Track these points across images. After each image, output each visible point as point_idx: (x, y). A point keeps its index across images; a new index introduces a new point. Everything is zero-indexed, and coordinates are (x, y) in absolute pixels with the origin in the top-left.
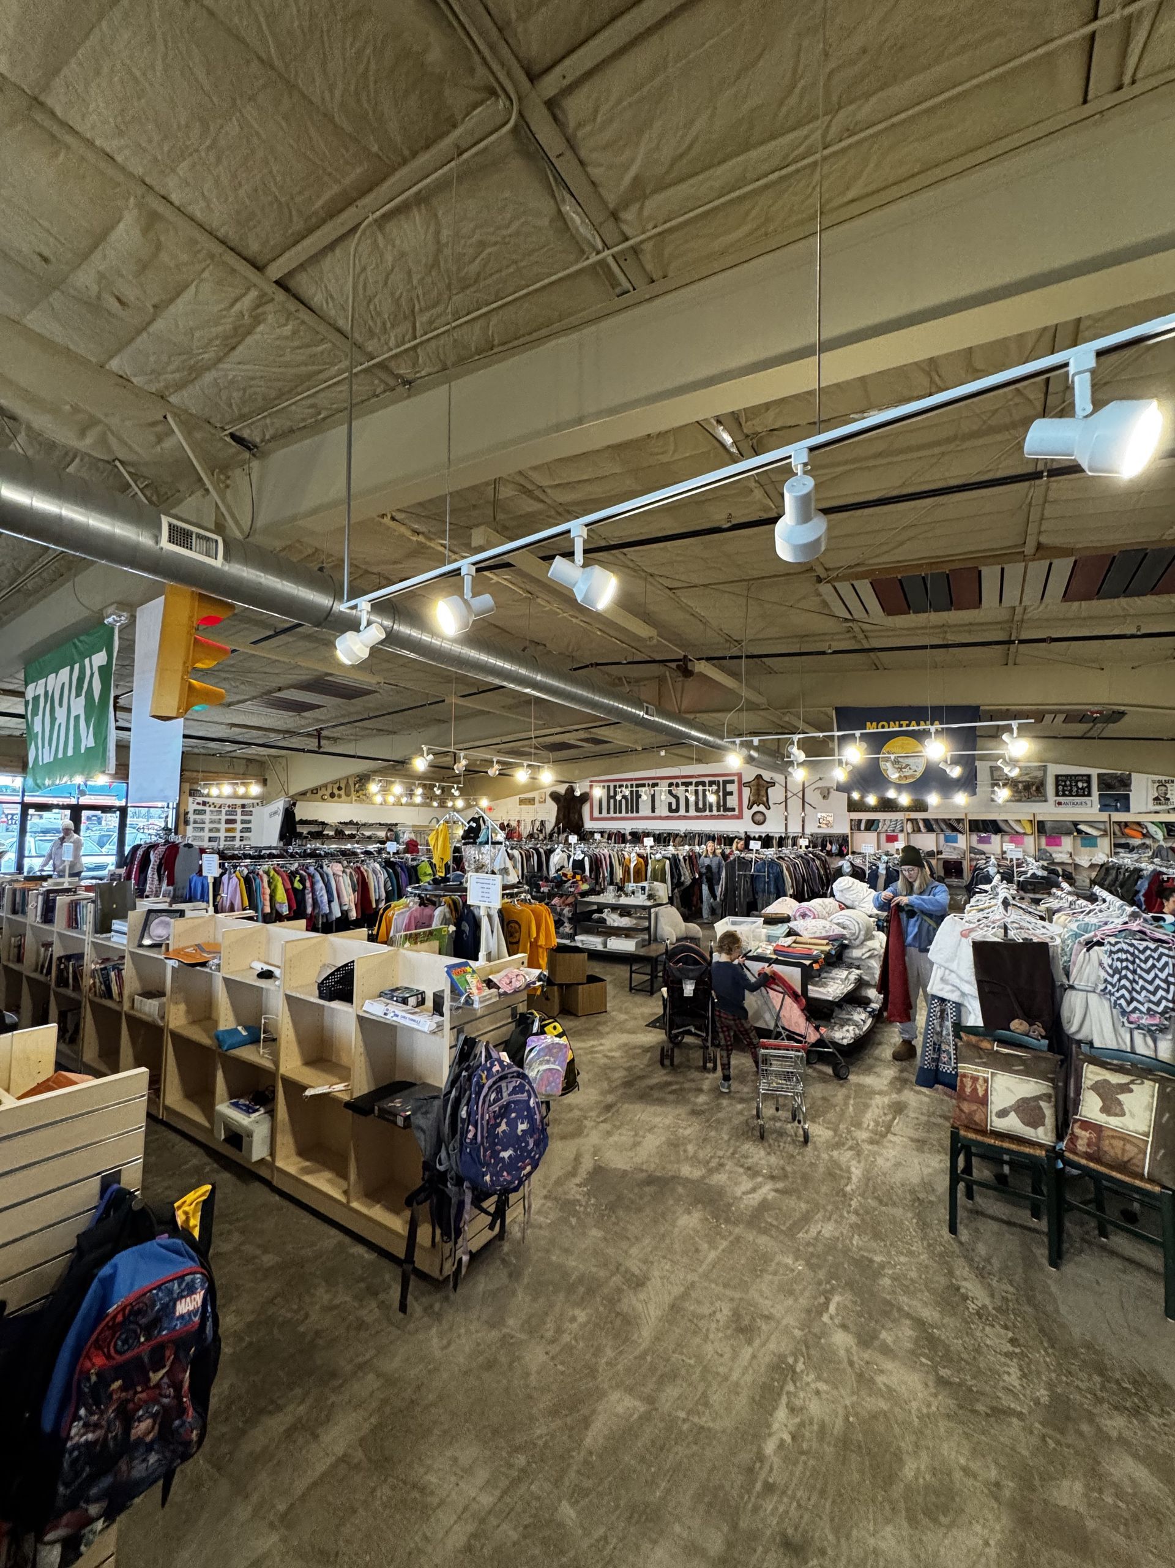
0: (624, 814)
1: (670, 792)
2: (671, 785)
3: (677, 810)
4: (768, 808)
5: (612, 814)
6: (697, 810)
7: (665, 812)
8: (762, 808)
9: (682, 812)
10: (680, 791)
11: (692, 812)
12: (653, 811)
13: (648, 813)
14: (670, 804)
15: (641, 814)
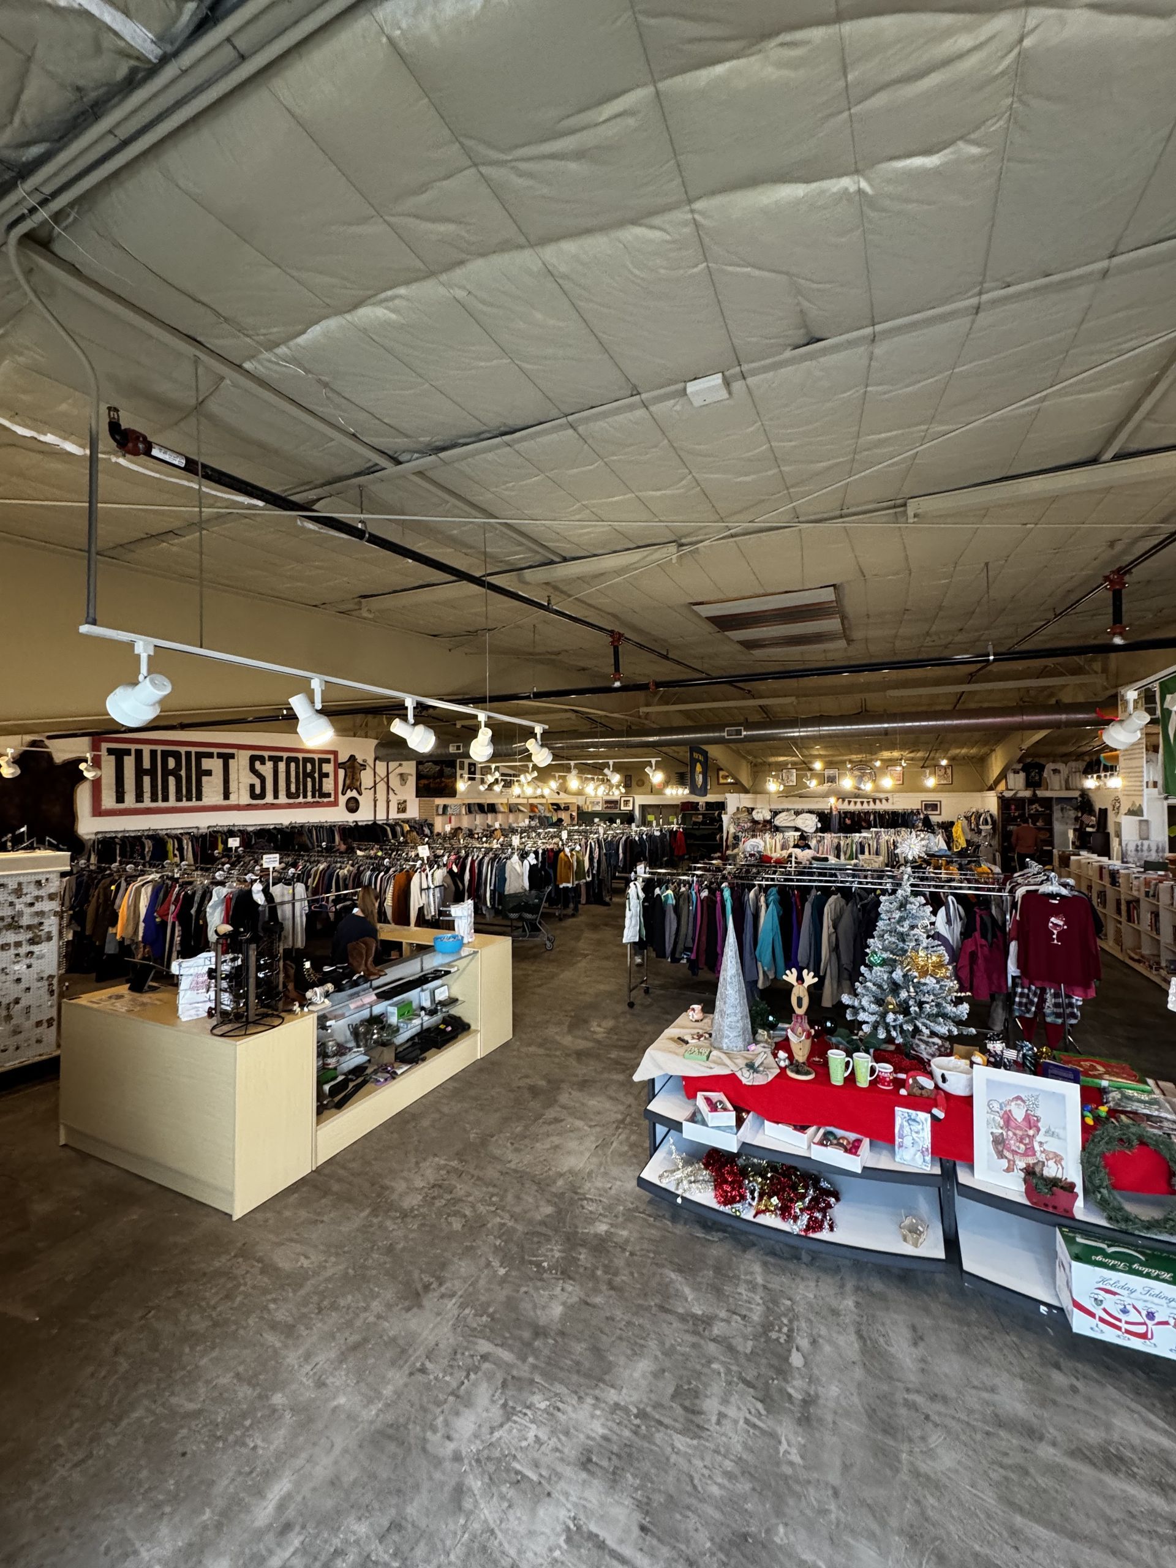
0: (172, 802)
1: (253, 770)
2: (253, 759)
3: (262, 795)
4: (360, 794)
5: (147, 803)
6: (289, 795)
7: (245, 799)
8: (354, 794)
9: (269, 798)
10: (267, 769)
11: (283, 799)
12: (226, 796)
13: (218, 800)
14: (252, 787)
15: (206, 801)
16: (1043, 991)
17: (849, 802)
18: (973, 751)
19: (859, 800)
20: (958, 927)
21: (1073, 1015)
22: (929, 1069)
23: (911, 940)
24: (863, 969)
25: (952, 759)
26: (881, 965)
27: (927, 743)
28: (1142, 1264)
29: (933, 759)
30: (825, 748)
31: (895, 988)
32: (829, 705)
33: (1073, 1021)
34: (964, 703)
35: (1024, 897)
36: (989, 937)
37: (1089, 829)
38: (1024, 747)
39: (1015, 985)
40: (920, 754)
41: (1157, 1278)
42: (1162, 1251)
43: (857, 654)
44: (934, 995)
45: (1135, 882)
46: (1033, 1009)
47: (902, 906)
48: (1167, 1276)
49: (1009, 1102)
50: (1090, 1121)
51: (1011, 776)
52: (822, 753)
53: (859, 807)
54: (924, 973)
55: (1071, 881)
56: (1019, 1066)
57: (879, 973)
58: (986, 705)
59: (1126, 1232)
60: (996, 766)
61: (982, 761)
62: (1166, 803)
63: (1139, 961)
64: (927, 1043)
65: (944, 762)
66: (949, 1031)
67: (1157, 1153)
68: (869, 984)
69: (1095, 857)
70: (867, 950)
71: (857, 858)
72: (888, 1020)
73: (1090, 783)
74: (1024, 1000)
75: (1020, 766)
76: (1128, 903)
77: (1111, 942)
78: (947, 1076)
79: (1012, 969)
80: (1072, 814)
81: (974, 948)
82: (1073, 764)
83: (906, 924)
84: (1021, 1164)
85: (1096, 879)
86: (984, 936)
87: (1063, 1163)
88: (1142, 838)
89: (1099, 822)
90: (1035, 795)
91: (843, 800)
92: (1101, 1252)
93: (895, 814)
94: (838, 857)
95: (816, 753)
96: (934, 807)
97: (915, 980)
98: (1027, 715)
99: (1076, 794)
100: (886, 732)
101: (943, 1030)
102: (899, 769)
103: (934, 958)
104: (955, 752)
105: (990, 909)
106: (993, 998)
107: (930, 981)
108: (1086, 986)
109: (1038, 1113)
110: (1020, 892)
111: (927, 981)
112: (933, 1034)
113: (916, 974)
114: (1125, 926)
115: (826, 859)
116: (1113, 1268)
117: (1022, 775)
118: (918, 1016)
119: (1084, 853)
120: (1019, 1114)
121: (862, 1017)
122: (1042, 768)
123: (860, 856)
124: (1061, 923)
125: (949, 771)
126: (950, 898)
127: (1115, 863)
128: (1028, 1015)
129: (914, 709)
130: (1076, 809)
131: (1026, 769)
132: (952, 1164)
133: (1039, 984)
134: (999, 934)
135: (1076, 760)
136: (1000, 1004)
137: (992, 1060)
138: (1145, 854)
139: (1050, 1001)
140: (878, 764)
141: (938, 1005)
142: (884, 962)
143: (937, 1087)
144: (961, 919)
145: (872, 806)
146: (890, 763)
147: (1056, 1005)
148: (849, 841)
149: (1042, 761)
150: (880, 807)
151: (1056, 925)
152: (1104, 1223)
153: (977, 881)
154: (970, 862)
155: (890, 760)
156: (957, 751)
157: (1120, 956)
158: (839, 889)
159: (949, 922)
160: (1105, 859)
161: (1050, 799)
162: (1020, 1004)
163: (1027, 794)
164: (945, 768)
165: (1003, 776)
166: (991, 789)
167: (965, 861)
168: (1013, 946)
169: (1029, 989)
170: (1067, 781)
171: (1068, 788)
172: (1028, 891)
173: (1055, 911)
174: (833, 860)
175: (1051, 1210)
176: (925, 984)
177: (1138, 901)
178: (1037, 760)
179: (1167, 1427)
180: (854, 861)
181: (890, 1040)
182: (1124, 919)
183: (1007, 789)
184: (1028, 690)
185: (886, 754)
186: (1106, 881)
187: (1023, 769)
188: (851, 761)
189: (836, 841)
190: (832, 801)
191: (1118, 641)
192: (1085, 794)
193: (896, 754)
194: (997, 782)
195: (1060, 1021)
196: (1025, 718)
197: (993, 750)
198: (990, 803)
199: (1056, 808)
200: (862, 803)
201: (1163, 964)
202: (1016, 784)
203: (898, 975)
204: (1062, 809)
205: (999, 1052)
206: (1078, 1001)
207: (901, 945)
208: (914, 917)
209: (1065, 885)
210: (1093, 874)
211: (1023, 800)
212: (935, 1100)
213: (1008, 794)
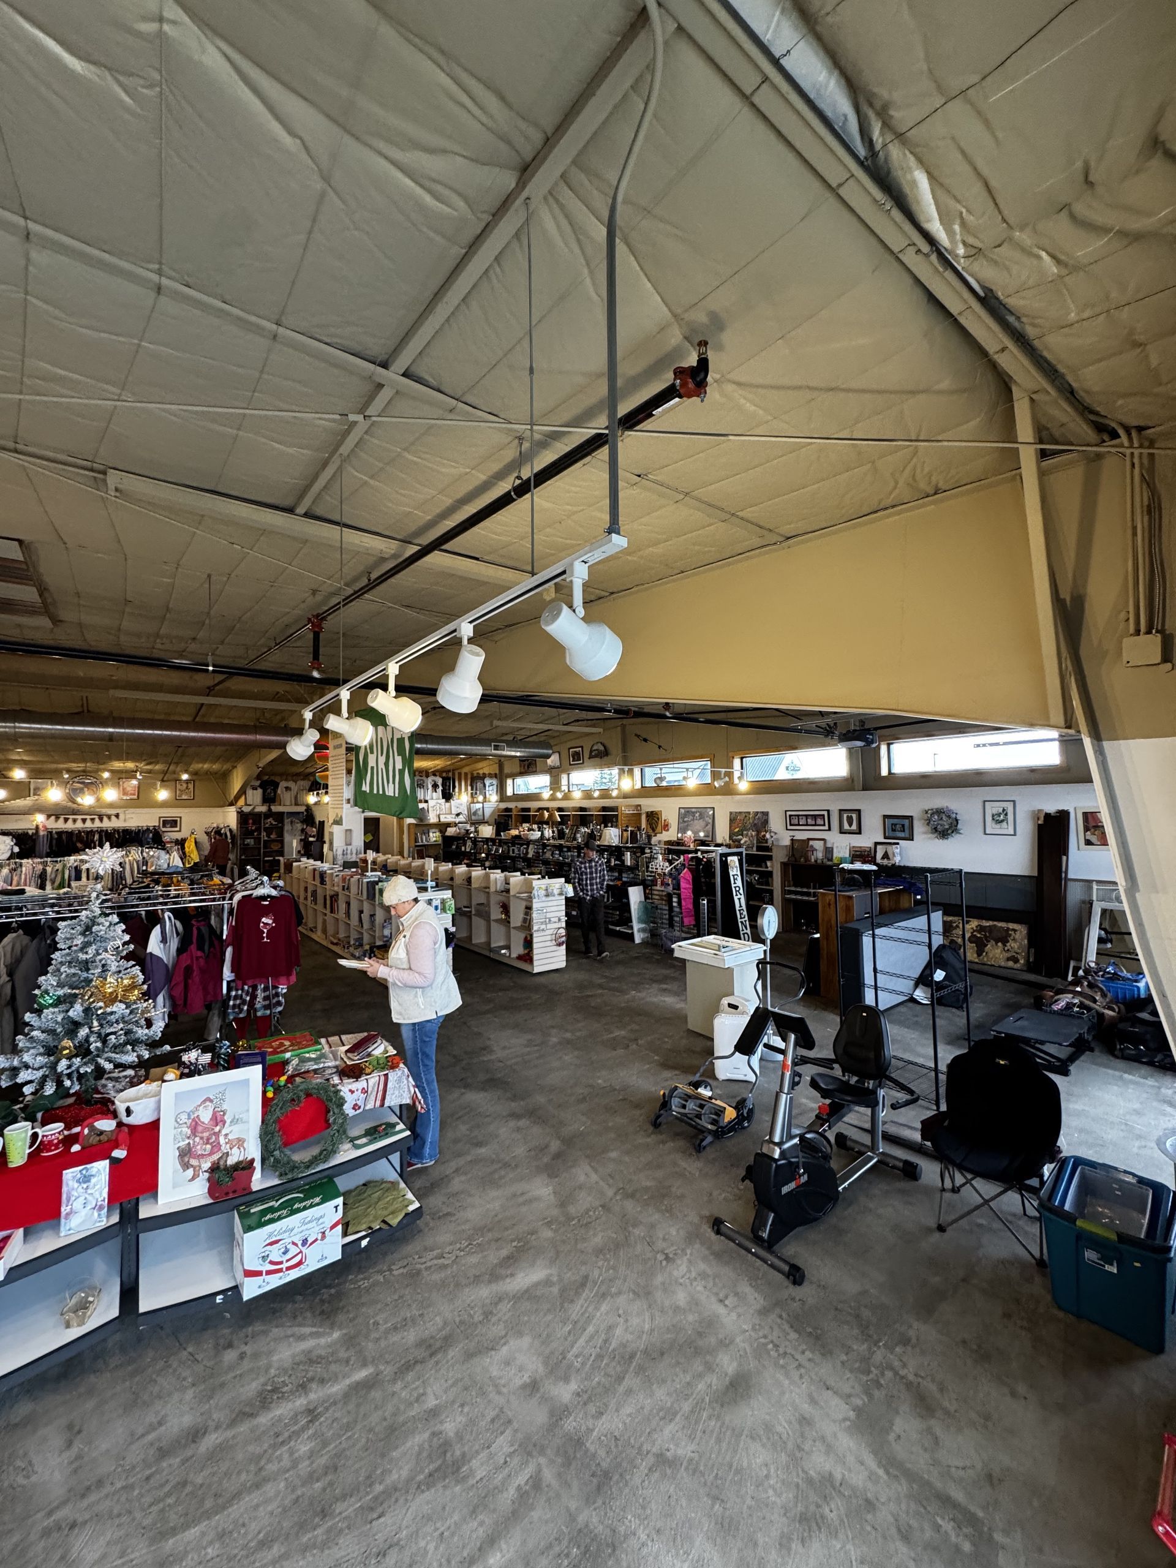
16: (255, 988)
17: (66, 820)
18: (215, 767)
19: (79, 817)
20: (174, 944)
21: (279, 1003)
22: (112, 1108)
23: (96, 967)
24: (28, 1017)
25: (195, 774)
26: (54, 1005)
27: (165, 755)
28: (301, 1200)
29: (174, 772)
30: (29, 752)
31: (73, 1027)
32: (34, 698)
33: (280, 1009)
34: (203, 716)
35: (239, 902)
36: (206, 947)
37: (311, 839)
38: (261, 765)
39: (229, 989)
40: (158, 767)
41: (311, 1206)
42: (320, 1179)
43: (66, 637)
44: (124, 1022)
45: (336, 880)
46: (245, 1008)
47: (88, 929)
48: (317, 1200)
49: (197, 1109)
50: (270, 1095)
51: (250, 792)
52: (25, 758)
53: (79, 825)
54: (112, 999)
55: (281, 883)
56: (214, 1067)
57: (52, 1016)
58: (226, 721)
59: (293, 1180)
60: (237, 783)
61: (224, 777)
62: (363, 815)
63: (336, 944)
64: (117, 1079)
65: (185, 777)
66: (138, 1056)
67: (319, 1100)
68: (35, 1033)
69: (311, 861)
70: (37, 992)
71: (69, 886)
72: (59, 1069)
73: (312, 799)
74: (238, 1002)
75: (258, 783)
76: (331, 897)
77: (319, 932)
78: (132, 1108)
79: (227, 974)
80: (299, 826)
81: (189, 962)
82: (301, 783)
83: (91, 950)
84: (207, 1165)
85: (310, 881)
86: (200, 948)
87: (245, 1145)
88: (347, 845)
89: (318, 832)
90: (270, 810)
91: (57, 818)
92: (271, 1210)
93: (126, 832)
94: (42, 887)
95: (17, 757)
96: (173, 823)
97: (99, 1012)
98: (260, 734)
99: (302, 809)
100: (111, 738)
101: (131, 1058)
102: (134, 782)
103: (126, 982)
104: (196, 766)
105: (210, 919)
106: (209, 1008)
107: (119, 1008)
108: (288, 974)
109: (224, 1107)
110: (238, 897)
111: (114, 1009)
112: (118, 1066)
113: (101, 1004)
114: (330, 917)
115: (22, 892)
116: (280, 1218)
117: (260, 791)
118: (100, 1052)
119: (304, 859)
120: (206, 1116)
121: (23, 1076)
122: (276, 785)
123: (74, 884)
124: (270, 922)
125: (191, 786)
126: (167, 914)
127: (325, 866)
128: (241, 1016)
129: (149, 716)
130: (302, 822)
131: (264, 786)
132: (133, 1202)
133: (250, 982)
134: (216, 943)
135: (303, 779)
136: (216, 1012)
137: (186, 1071)
138: (349, 856)
139: (260, 995)
140: (106, 775)
141: (128, 1032)
142: (59, 1002)
143: (120, 1124)
144: (178, 934)
145: (97, 824)
146: (119, 776)
147: (265, 998)
148: (59, 866)
149: (277, 779)
150: (107, 824)
151: (266, 924)
152: (276, 1182)
153: (204, 894)
154: (202, 876)
155: (120, 772)
156: (200, 765)
157: (324, 943)
158: (23, 925)
159: (164, 940)
160: (318, 863)
161: (282, 814)
162: (234, 1006)
163: (263, 809)
164: (187, 782)
165: (242, 792)
166: (231, 804)
167: (197, 876)
168: (229, 952)
169: (243, 990)
170: (296, 798)
171: (296, 804)
172: (243, 897)
173: (266, 912)
174: (32, 891)
175: (231, 1196)
176: (112, 1013)
177: (337, 895)
178: (273, 778)
179: (314, 1330)
180: (66, 890)
181: (62, 1092)
182: (328, 911)
183: (246, 804)
184: (263, 710)
185: (118, 765)
186: (317, 882)
187: (261, 786)
188: (68, 771)
189: (41, 867)
190: (40, 819)
191: (316, 674)
192: (309, 808)
193: (130, 765)
194: (237, 798)
195: (268, 1012)
196: (258, 737)
197: (234, 767)
198: (230, 818)
199: (287, 821)
200: (84, 821)
201: (352, 942)
202: (254, 800)
203: (76, 1011)
204: (292, 822)
205: (193, 1061)
206: (283, 989)
207: (85, 975)
208: (104, 940)
209: (275, 887)
210: (308, 876)
211: (259, 814)
212: (116, 1140)
213: (247, 809)
